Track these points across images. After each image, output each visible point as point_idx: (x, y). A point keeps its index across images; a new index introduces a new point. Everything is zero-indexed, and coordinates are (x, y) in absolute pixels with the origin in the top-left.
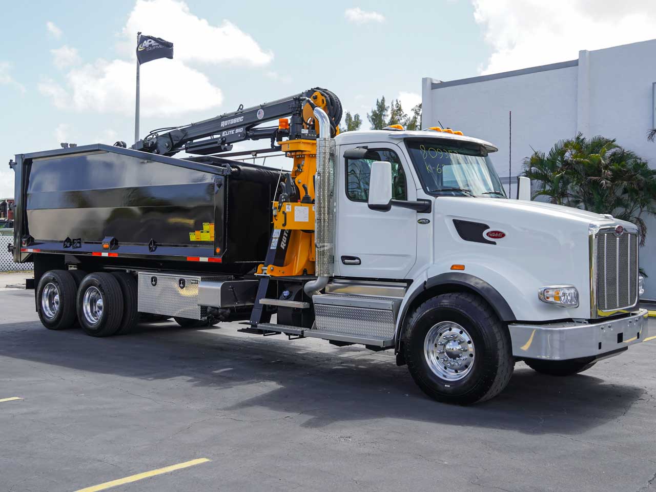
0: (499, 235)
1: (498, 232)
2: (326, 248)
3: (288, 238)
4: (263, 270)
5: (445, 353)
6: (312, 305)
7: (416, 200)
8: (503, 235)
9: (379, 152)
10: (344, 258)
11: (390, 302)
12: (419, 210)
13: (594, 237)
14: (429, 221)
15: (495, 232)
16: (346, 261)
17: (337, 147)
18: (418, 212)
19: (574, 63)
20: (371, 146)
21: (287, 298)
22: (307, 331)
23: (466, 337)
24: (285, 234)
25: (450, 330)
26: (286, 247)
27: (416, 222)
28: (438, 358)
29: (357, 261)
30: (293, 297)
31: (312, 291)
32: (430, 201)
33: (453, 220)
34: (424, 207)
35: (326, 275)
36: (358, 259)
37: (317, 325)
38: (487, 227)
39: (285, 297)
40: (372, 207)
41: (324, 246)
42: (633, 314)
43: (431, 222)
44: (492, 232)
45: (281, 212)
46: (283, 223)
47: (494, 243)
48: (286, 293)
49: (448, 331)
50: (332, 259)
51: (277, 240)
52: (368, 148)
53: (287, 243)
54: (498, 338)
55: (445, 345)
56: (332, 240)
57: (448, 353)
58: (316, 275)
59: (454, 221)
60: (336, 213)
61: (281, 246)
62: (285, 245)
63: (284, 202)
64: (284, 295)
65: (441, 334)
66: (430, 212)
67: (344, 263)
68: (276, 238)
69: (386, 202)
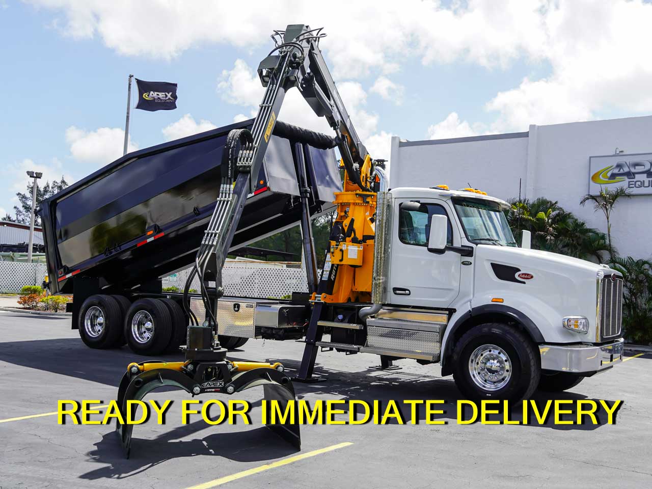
0: (529, 277)
1: (528, 275)
2: (381, 281)
3: (336, 271)
4: (316, 297)
5: (486, 369)
6: (365, 326)
7: (460, 246)
8: (532, 277)
9: (427, 206)
10: (395, 289)
11: (438, 326)
12: (463, 254)
13: (600, 281)
14: (471, 263)
15: (525, 274)
16: (398, 292)
17: (393, 200)
18: (462, 255)
19: (526, 135)
20: (422, 201)
21: (342, 321)
22: (362, 348)
23: (503, 357)
24: (334, 268)
25: (490, 351)
26: (335, 279)
27: (460, 263)
28: (479, 373)
29: (407, 292)
30: (347, 320)
31: (366, 315)
32: (472, 248)
33: (491, 263)
34: (467, 252)
35: (380, 303)
36: (408, 290)
37: (368, 343)
38: (519, 270)
39: (339, 320)
40: (431, 250)
41: (380, 279)
42: (616, 341)
43: (472, 265)
44: (523, 274)
45: (339, 249)
46: (341, 259)
47: (524, 283)
48: (340, 317)
49: (488, 352)
50: (385, 290)
51: (328, 272)
52: (421, 202)
53: (335, 276)
54: (531, 357)
55: (486, 364)
56: (386, 275)
57: (488, 369)
58: (372, 302)
59: (493, 265)
60: (389, 253)
61: (332, 278)
62: (334, 277)
63: (341, 241)
64: (339, 318)
65: (482, 355)
66: (472, 256)
67: (396, 294)
68: (327, 271)
69: (442, 247)
